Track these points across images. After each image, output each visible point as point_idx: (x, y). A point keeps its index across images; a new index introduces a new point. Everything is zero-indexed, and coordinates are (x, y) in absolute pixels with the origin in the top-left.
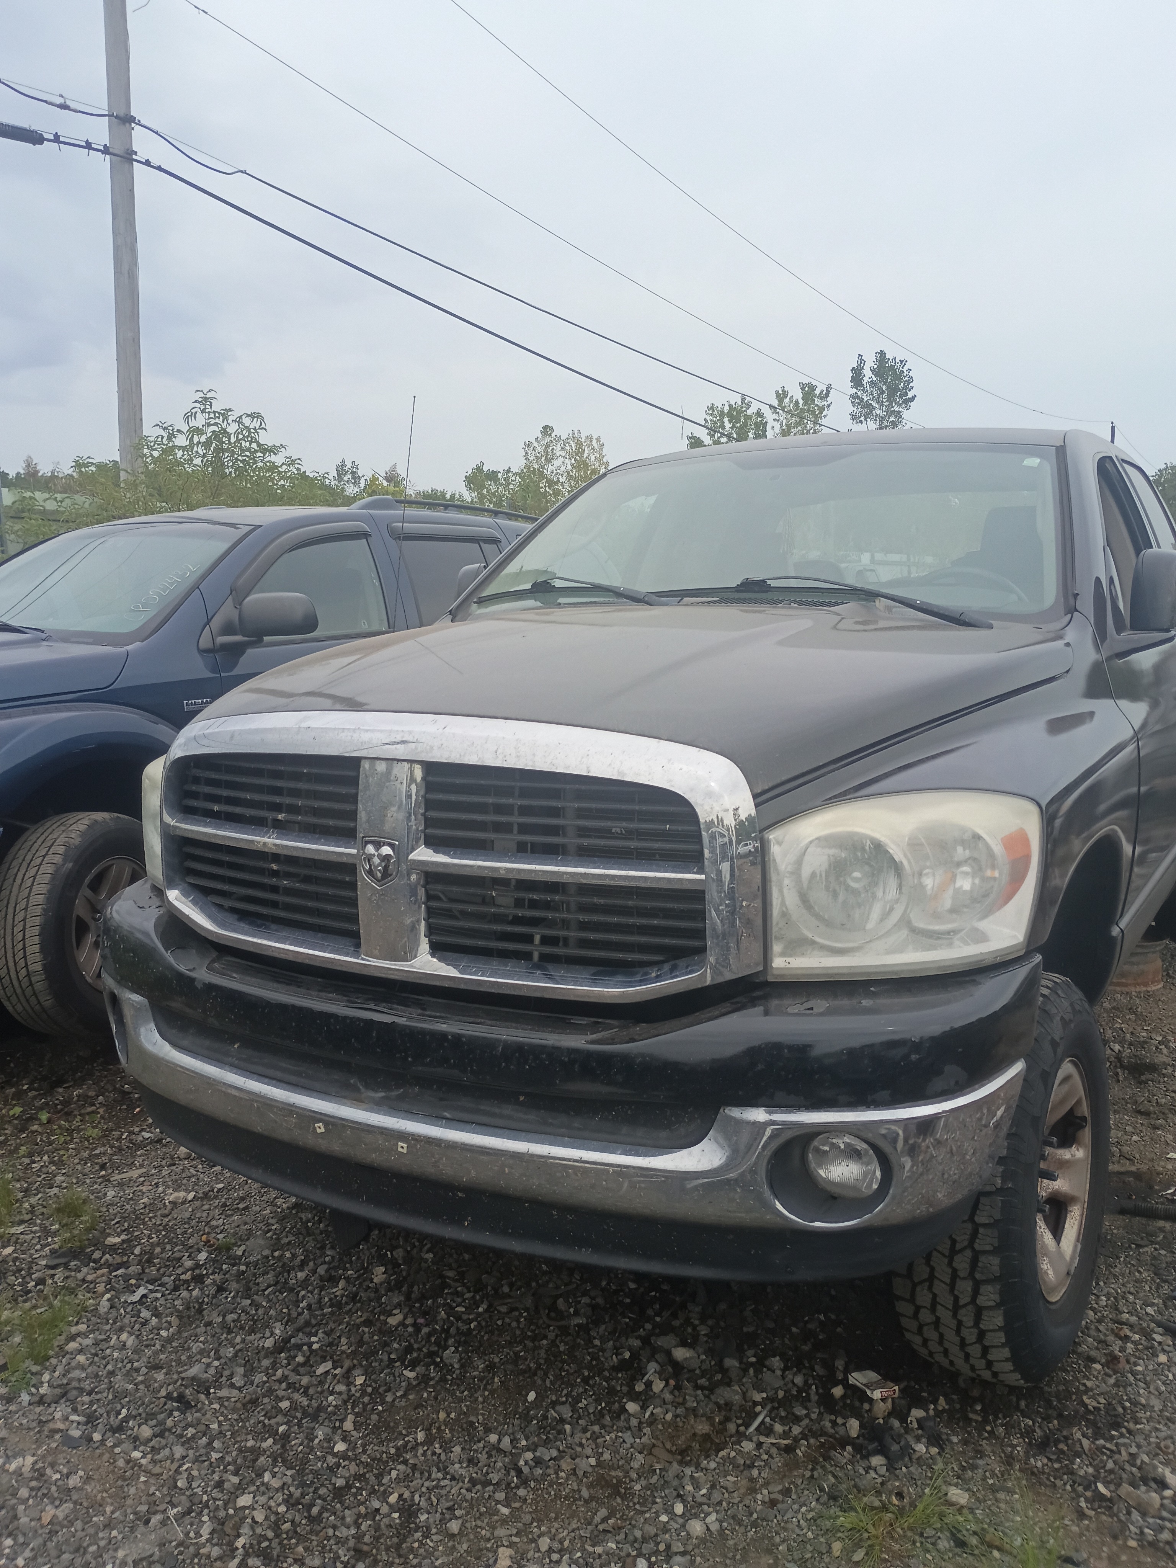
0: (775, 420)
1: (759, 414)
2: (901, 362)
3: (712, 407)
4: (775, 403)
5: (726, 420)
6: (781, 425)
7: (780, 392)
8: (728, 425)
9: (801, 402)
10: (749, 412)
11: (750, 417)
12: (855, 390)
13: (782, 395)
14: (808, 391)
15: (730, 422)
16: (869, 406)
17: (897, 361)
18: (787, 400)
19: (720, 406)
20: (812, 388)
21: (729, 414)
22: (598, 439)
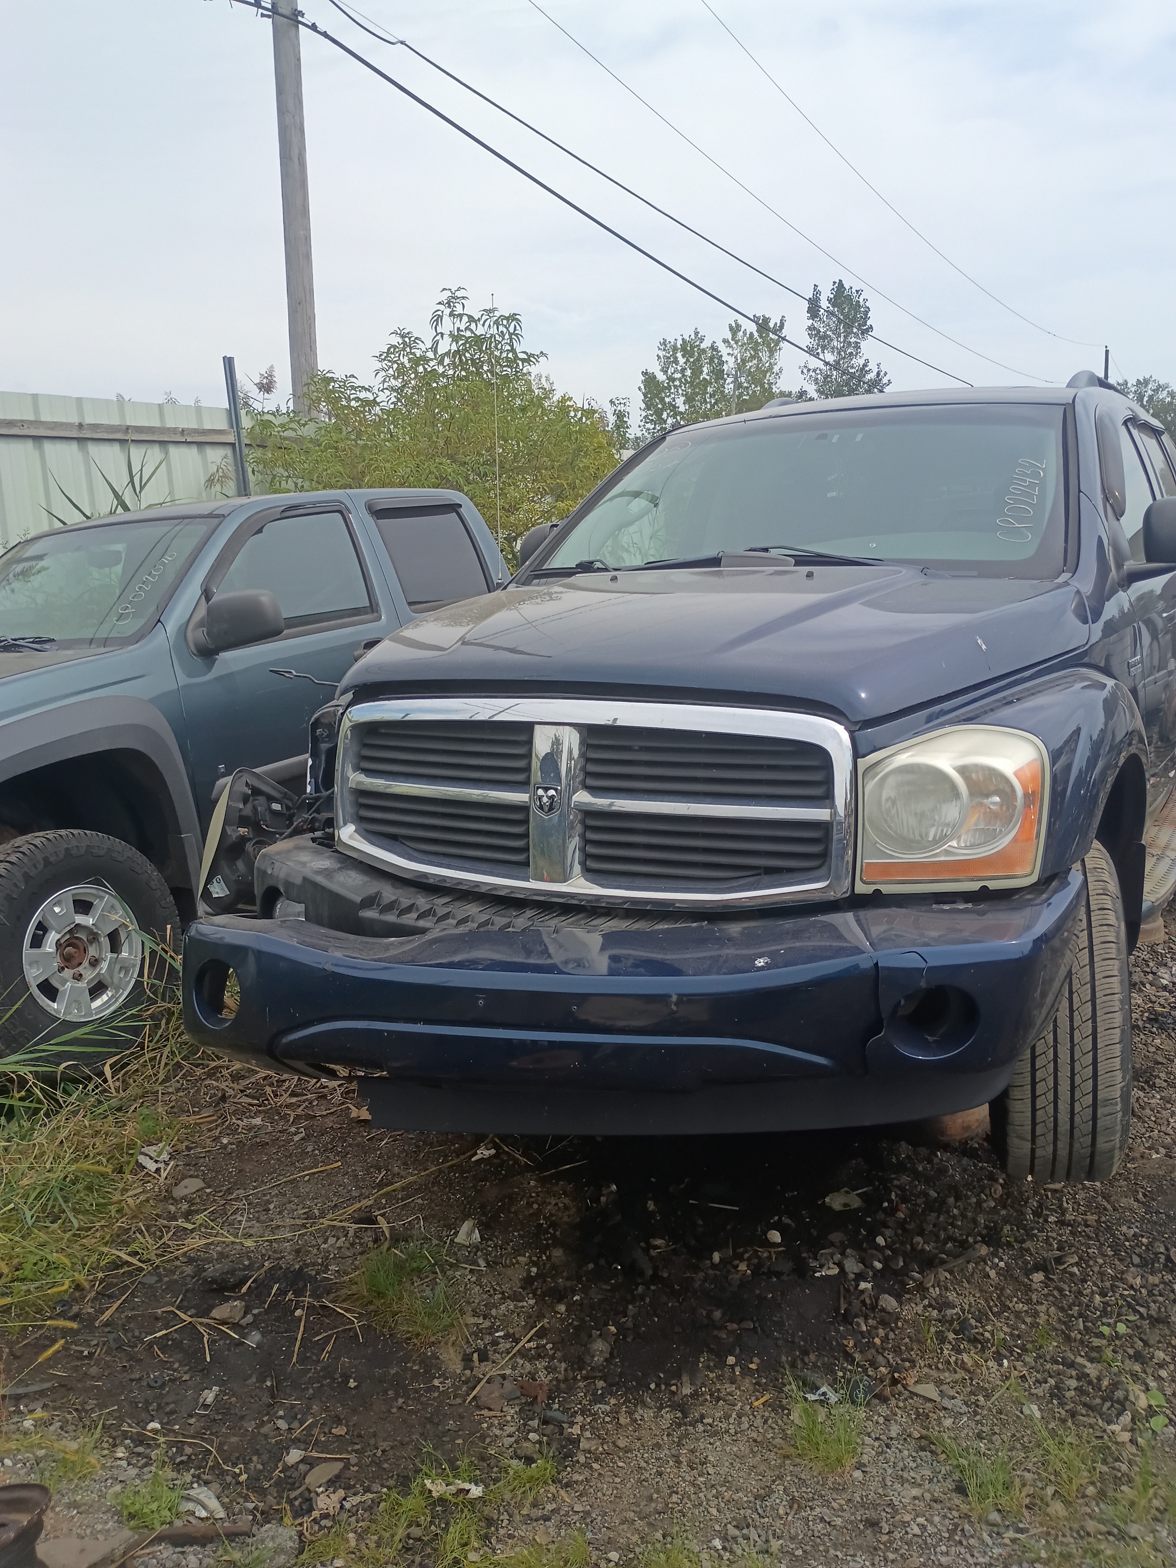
0: (729, 354)
1: (713, 348)
2: (857, 291)
3: (664, 343)
4: (729, 336)
5: (679, 355)
6: (736, 357)
7: (734, 325)
8: (682, 360)
9: (756, 335)
10: (703, 346)
11: (704, 351)
12: (811, 321)
13: (735, 329)
14: (763, 324)
15: (683, 356)
16: (825, 337)
17: (854, 291)
18: (741, 334)
19: (673, 341)
20: (766, 320)
21: (683, 349)
22: (547, 378)
